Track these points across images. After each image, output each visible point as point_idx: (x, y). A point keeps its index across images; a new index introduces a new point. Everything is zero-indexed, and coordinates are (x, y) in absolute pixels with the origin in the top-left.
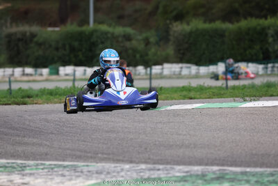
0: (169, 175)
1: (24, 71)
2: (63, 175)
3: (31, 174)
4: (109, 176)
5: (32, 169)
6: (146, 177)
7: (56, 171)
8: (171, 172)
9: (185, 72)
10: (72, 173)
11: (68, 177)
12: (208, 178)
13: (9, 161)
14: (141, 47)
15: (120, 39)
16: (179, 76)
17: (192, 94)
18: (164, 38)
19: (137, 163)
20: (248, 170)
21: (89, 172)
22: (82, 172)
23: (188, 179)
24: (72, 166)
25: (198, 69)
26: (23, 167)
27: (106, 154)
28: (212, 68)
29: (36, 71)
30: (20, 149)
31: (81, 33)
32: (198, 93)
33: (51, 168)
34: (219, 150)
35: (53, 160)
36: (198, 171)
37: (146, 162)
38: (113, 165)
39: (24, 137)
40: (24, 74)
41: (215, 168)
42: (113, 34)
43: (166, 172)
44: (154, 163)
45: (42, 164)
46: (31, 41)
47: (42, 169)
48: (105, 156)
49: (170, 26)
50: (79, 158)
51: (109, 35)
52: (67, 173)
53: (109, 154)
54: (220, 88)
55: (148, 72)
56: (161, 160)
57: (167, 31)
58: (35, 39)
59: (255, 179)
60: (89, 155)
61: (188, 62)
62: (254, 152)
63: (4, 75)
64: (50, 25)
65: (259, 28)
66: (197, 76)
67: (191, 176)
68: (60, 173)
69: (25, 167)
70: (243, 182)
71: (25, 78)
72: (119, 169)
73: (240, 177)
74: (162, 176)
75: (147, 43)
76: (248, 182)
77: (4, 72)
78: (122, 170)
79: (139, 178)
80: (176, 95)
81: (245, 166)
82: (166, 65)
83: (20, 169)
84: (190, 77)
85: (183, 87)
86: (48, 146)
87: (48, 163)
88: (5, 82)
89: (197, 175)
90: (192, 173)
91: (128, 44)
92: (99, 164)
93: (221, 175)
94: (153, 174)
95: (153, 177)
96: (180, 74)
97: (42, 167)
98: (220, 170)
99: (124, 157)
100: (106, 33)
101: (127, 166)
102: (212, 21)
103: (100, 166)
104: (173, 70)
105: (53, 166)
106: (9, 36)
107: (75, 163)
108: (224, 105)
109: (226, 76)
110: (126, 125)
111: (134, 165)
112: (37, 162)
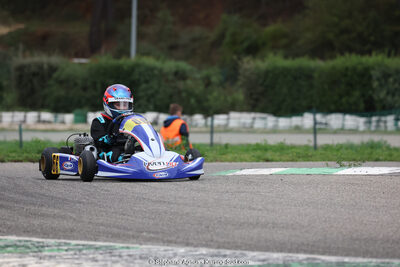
1: (39, 117)
2: (94, 260)
3: (51, 257)
5: (52, 250)
6: (207, 265)
7: (85, 254)
9: (259, 124)
10: (108, 257)
11: (103, 263)
13: (21, 238)
14: (200, 89)
15: (170, 77)
16: (250, 130)
17: (269, 155)
18: (232, 76)
19: (195, 246)
20: (346, 259)
21: (130, 256)
22: (120, 256)
24: (106, 247)
25: (277, 121)
26: (41, 247)
27: (153, 233)
28: (295, 121)
29: (56, 117)
30: (36, 222)
31: (118, 68)
32: (278, 153)
33: (79, 250)
34: (307, 232)
35: (81, 239)
36: (278, 259)
37: (207, 246)
38: (162, 248)
39: (42, 206)
40: (39, 121)
41: (302, 256)
42: (161, 70)
44: (219, 247)
45: (66, 244)
46: (50, 76)
47: (66, 250)
48: (152, 235)
49: (240, 63)
50: (116, 237)
51: (156, 72)
52: (100, 257)
53: (157, 233)
54: (307, 147)
55: (209, 123)
56: (229, 243)
57: (235, 68)
58: (55, 75)
60: (131, 233)
61: (263, 110)
62: (355, 236)
63: (12, 122)
64: (77, 55)
65: (360, 67)
66: (275, 131)
67: (269, 265)
68: (91, 256)
69: (43, 247)
71: (42, 127)
72: (170, 253)
74: (229, 265)
75: (208, 83)
77: (13, 117)
78: (175, 255)
80: (246, 156)
81: (342, 255)
82: (233, 115)
83: (36, 250)
84: (265, 131)
85: (257, 145)
86: (74, 220)
87: (74, 242)
88: (13, 130)
89: (278, 266)
90: (271, 261)
91: (181, 85)
92: (144, 246)
93: (310, 266)
96: (252, 127)
97: (66, 248)
98: (308, 259)
99: (178, 237)
100: (151, 69)
101: (182, 250)
102: (296, 55)
103: (145, 248)
104: (243, 121)
105: (81, 247)
106: (21, 68)
107: (112, 244)
108: (314, 171)
109: (315, 131)
110: (180, 194)
111: (192, 249)
112: (59, 241)
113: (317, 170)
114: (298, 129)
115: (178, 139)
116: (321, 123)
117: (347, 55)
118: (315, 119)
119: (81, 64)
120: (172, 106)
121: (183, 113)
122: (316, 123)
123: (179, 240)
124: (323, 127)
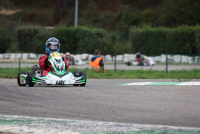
0: (129, 130)
1: (29, 56)
2: (57, 128)
3: (35, 126)
5: (36, 123)
7: (52, 125)
8: (131, 128)
10: (63, 126)
11: (61, 129)
12: (155, 133)
13: (20, 117)
14: (109, 42)
15: (95, 36)
17: (144, 75)
18: (125, 36)
19: (107, 121)
20: (183, 128)
21: (75, 126)
22: (70, 126)
23: (142, 133)
24: (63, 121)
26: (30, 121)
27: (86, 114)
28: (157, 58)
29: (37, 56)
30: (28, 109)
31: (69, 31)
32: (148, 75)
33: (49, 123)
34: (163, 114)
35: (50, 117)
36: (148, 128)
37: (113, 121)
38: (91, 122)
39: (31, 100)
40: (29, 58)
41: (160, 126)
42: (90, 33)
43: (127, 128)
44: (119, 122)
45: (42, 120)
46: (34, 35)
47: (43, 123)
49: (129, 29)
50: (67, 116)
51: (88, 33)
52: (60, 126)
53: (88, 114)
54: (163, 72)
55: (114, 59)
56: (124, 119)
57: (127, 32)
58: (37, 35)
60: (75, 114)
62: (187, 116)
63: (16, 58)
64: (48, 25)
65: (189, 32)
67: (144, 131)
68: (55, 126)
69: (31, 121)
71: (30, 61)
72: (95, 125)
73: (177, 133)
75: (114, 39)
77: (16, 56)
78: (97, 125)
80: (133, 76)
81: (180, 126)
82: (126, 55)
83: (28, 122)
85: (138, 70)
86: (47, 107)
87: (46, 119)
88: (16, 63)
89: (148, 131)
90: (145, 129)
91: (100, 40)
92: (81, 121)
93: (165, 131)
98: (164, 128)
100: (85, 32)
101: (100, 123)
102: (158, 26)
104: (131, 58)
105: (50, 121)
106: (20, 31)
107: (65, 120)
108: (167, 83)
109: (167, 64)
110: (100, 95)
111: (105, 122)
112: (39, 118)
114: (158, 63)
115: (98, 67)
116: (170, 60)
117: (183, 25)
118: (167, 58)
119: (50, 29)
120: (96, 51)
123: (99, 118)
124: (171, 62)
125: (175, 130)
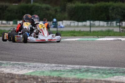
0: (65, 69)
1: (2, 22)
2: (18, 68)
3: (4, 67)
4: (38, 69)
5: (5, 65)
6: (55, 70)
7: (15, 66)
8: (66, 68)
9: (72, 24)
10: (23, 67)
11: (21, 69)
12: (82, 71)
14: (53, 13)
15: (44, 9)
16: (70, 26)
17: (75, 34)
18: (64, 9)
19: (51, 63)
20: (99, 67)
21: (30, 67)
22: (27, 67)
23: (73, 71)
24: (22, 64)
25: (78, 23)
27: (37, 59)
28: (84, 23)
29: (7, 22)
31: (27, 7)
32: (78, 34)
33: (13, 65)
34: (87, 59)
35: (14, 61)
36: (77, 67)
37: (55, 63)
38: (40, 64)
39: (2, 51)
41: (85, 66)
42: (41, 7)
43: (63, 68)
44: (58, 64)
45: (9, 63)
46: (5, 9)
47: (9, 65)
49: (66, 4)
50: (25, 61)
51: (39, 8)
52: (20, 67)
53: (39, 59)
54: (87, 32)
56: (62, 62)
57: (65, 6)
58: (7, 9)
59: (102, 72)
60: (30, 59)
61: (74, 20)
62: (102, 60)
64: (14, 3)
65: (105, 6)
66: (78, 26)
67: (74, 69)
68: (17, 67)
69: (2, 64)
70: (97, 73)
71: (3, 25)
72: (43, 66)
73: (96, 71)
74: (62, 69)
75: (56, 11)
76: (99, 73)
79: (52, 70)
80: (68, 34)
81: (98, 66)
82: (64, 21)
84: (74, 27)
85: (72, 31)
86: (12, 55)
87: (12, 62)
89: (77, 69)
90: (75, 68)
91: (48, 12)
92: (34, 64)
93: (88, 70)
94: (58, 68)
95: (58, 69)
97: (9, 64)
98: (87, 67)
100: (38, 7)
101: (47, 65)
102: (85, 2)
103: (35, 64)
104: (67, 23)
105: (14, 64)
107: (24, 63)
108: (89, 39)
109: (90, 26)
110: (46, 47)
111: (50, 64)
112: (7, 62)
113: (90, 39)
114: (85, 26)
116: (92, 24)
117: (101, 2)
118: (90, 23)
119: (15, 5)
120: (44, 19)
121: (48, 21)
122: (90, 24)
123: (46, 61)
124: (93, 25)
125: (94, 68)
